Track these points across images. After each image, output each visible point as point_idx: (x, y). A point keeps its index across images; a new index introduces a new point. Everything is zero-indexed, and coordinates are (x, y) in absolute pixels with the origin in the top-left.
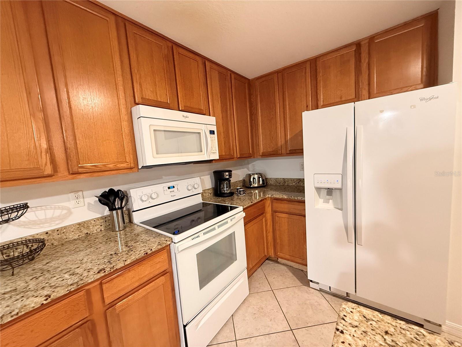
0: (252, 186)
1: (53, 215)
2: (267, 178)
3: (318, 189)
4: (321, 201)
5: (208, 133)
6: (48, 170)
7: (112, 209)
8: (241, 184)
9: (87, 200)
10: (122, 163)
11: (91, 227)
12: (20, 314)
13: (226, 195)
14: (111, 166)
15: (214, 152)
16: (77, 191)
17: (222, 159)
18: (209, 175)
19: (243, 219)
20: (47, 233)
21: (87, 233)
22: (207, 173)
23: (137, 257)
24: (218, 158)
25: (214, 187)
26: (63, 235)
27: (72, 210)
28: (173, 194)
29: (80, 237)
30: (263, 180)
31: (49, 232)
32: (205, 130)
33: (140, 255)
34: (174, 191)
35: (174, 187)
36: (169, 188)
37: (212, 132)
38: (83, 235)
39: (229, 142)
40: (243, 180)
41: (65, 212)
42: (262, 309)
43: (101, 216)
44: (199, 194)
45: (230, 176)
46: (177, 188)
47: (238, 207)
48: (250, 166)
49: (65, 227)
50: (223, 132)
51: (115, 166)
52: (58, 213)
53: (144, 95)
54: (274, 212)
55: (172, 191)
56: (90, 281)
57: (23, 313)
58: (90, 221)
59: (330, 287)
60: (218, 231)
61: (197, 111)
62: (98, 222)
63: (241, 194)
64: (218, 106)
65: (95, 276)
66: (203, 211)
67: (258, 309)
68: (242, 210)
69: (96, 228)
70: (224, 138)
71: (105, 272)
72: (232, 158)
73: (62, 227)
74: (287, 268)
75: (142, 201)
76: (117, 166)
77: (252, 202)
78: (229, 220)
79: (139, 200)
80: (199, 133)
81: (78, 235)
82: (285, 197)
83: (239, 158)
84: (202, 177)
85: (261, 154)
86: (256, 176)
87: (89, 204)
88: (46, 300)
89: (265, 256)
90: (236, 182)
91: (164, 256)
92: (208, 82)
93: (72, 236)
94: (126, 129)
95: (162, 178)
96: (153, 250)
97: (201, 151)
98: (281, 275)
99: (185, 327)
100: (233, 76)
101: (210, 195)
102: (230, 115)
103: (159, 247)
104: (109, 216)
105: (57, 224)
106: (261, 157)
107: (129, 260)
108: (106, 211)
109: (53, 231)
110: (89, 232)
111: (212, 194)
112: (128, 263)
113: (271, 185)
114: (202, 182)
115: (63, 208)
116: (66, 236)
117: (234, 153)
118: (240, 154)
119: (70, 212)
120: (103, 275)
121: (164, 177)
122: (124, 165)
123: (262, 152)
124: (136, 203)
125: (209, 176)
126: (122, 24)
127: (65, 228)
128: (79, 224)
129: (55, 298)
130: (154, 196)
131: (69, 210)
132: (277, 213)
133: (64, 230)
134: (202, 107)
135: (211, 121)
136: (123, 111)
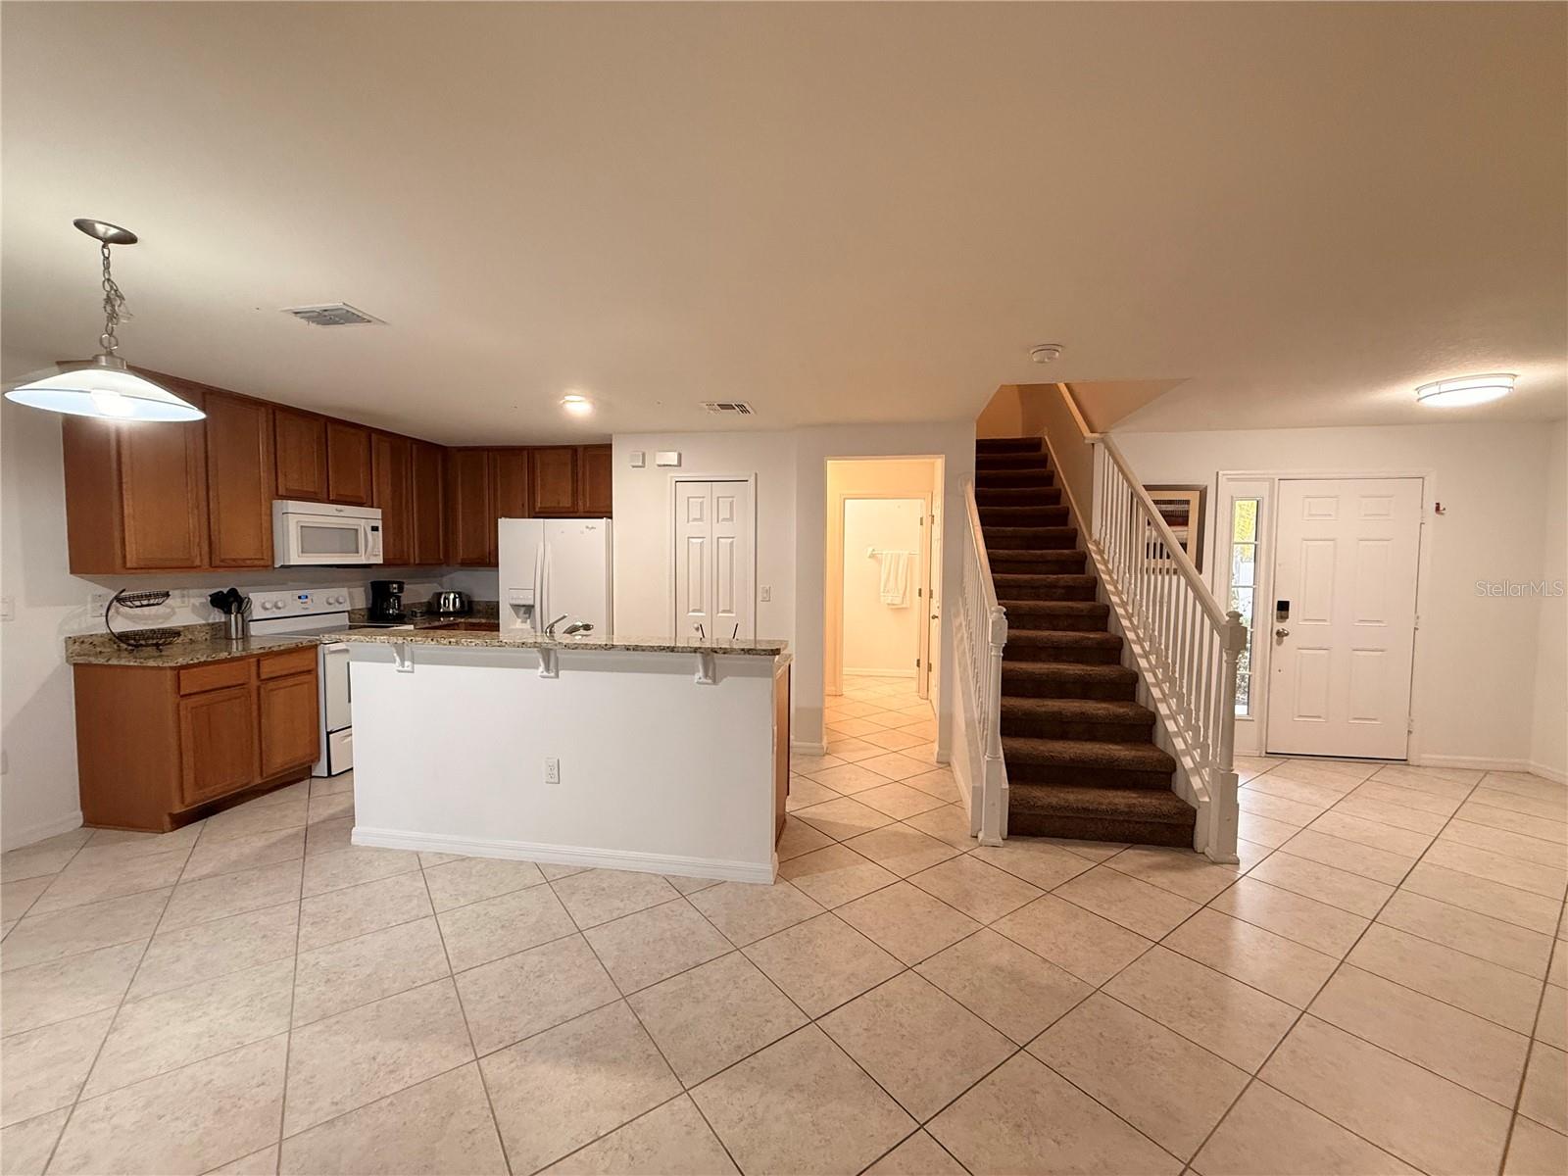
1: (157, 611)
2: (474, 602)
4: (519, 620)
5: (369, 530)
6: (197, 562)
7: (228, 614)
9: (199, 598)
10: (259, 559)
11: (197, 634)
14: (248, 562)
15: (376, 553)
16: (184, 588)
17: (387, 563)
18: (363, 587)
21: (192, 639)
24: (382, 562)
25: (370, 606)
27: (177, 610)
28: (305, 606)
30: (461, 602)
32: (364, 526)
34: (306, 603)
35: (307, 597)
36: (300, 597)
37: (375, 529)
39: (402, 541)
40: (428, 602)
41: (170, 610)
43: (204, 622)
44: (344, 612)
45: (401, 589)
46: (312, 600)
48: (442, 579)
50: (394, 527)
51: (253, 562)
55: (304, 603)
61: (353, 500)
62: (204, 629)
64: (387, 491)
69: (202, 634)
70: (393, 536)
72: (406, 564)
75: (265, 609)
79: (260, 609)
80: (357, 530)
83: (418, 565)
84: (351, 590)
85: (459, 561)
86: (452, 596)
87: (194, 605)
92: (373, 460)
94: (266, 525)
96: (304, 645)
97: (358, 552)
99: (328, 734)
100: (414, 447)
101: (361, 617)
102: (407, 502)
104: (225, 623)
105: (161, 623)
106: (460, 565)
108: (218, 617)
111: (366, 618)
112: (282, 649)
113: (479, 612)
114: (351, 597)
115: (169, 607)
117: (408, 556)
118: (421, 559)
122: (262, 563)
123: (461, 558)
124: (257, 612)
125: (362, 589)
126: (270, 412)
130: (280, 604)
131: (173, 609)
134: (362, 494)
135: (375, 515)
136: (264, 503)
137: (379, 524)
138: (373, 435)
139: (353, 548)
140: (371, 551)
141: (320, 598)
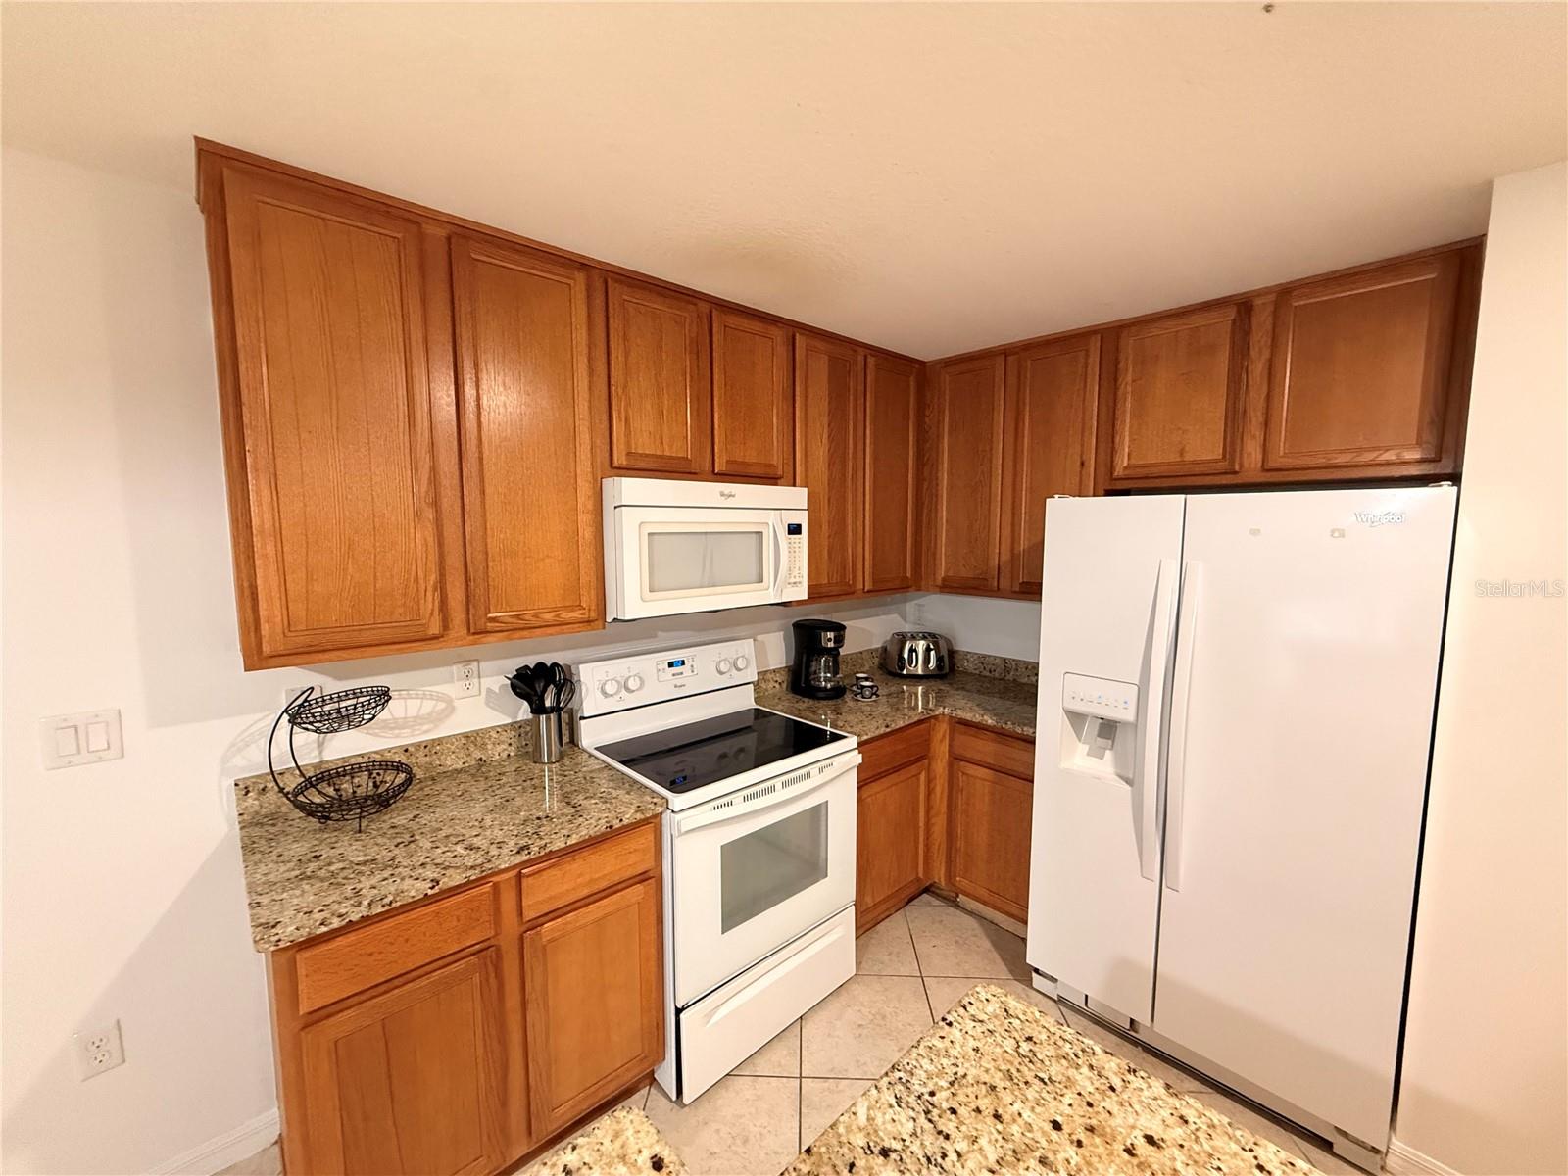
0: (904, 672)
1: (419, 710)
2: (957, 651)
3: (1076, 718)
4: (1083, 748)
5: (783, 532)
6: (435, 628)
7: (538, 709)
8: (876, 661)
9: (487, 682)
10: (571, 608)
11: (489, 747)
12: (394, 905)
13: (821, 694)
14: (548, 617)
15: (794, 580)
16: (467, 662)
17: (815, 593)
18: (780, 631)
19: (856, 769)
20: (406, 750)
21: (481, 759)
22: (777, 624)
23: (592, 833)
24: (805, 596)
25: (791, 664)
26: (435, 756)
27: (456, 703)
28: (679, 681)
29: (467, 765)
30: (939, 659)
31: (411, 749)
32: (778, 523)
33: (597, 829)
34: (682, 674)
35: (683, 663)
36: (671, 665)
37: (794, 530)
38: (474, 763)
39: (844, 549)
40: (882, 647)
41: (442, 705)
42: (884, 1017)
43: (509, 721)
44: (748, 683)
45: (839, 640)
46: (692, 666)
47: (845, 737)
48: (910, 607)
49: (439, 739)
50: (829, 523)
51: (557, 616)
52: (428, 706)
53: (633, 446)
54: (956, 758)
55: (678, 674)
56: (502, 867)
57: (398, 904)
58: (487, 730)
59: (1086, 996)
60: (781, 794)
61: (759, 471)
62: (504, 736)
63: (863, 697)
64: (821, 452)
65: (513, 858)
66: (754, 731)
67: (871, 1017)
68: (856, 746)
69: (499, 748)
70: (829, 537)
71: (529, 853)
73: (433, 740)
74: (982, 925)
75: (605, 694)
76: (562, 616)
77: (887, 727)
78: (814, 769)
79: (599, 694)
80: (760, 534)
81: (463, 761)
82: (990, 721)
83: (868, 592)
84: (759, 638)
85: (939, 582)
86: (921, 645)
87: (489, 690)
88: (432, 888)
89: (918, 880)
90: (861, 653)
91: (645, 838)
92: (797, 389)
93: (453, 762)
94: (587, 533)
95: (655, 636)
96: (626, 822)
97: (761, 581)
98: (957, 942)
99: (679, 1012)
100: (871, 360)
101: (777, 686)
102: (855, 471)
103: (639, 816)
104: (527, 722)
105: (426, 732)
106: (938, 589)
107: (574, 836)
108: (524, 711)
109: (417, 746)
110: (484, 758)
111: (784, 685)
112: (574, 842)
113: (966, 673)
114: (760, 651)
115: (439, 698)
116: (440, 760)
117: (854, 577)
118: (874, 582)
119: (451, 709)
120: (525, 858)
121: (660, 633)
122: (576, 615)
123: (943, 575)
124: (590, 700)
125: (782, 633)
126: (598, 284)
127: (439, 741)
128: (466, 736)
129: (445, 887)
130: (632, 684)
131: (449, 701)
132: (962, 763)
133: (438, 747)
134: (776, 459)
135: (792, 500)
136: (584, 489)
137: (802, 519)
138: (800, 338)
139: (754, 572)
140: (786, 575)
141: (707, 665)
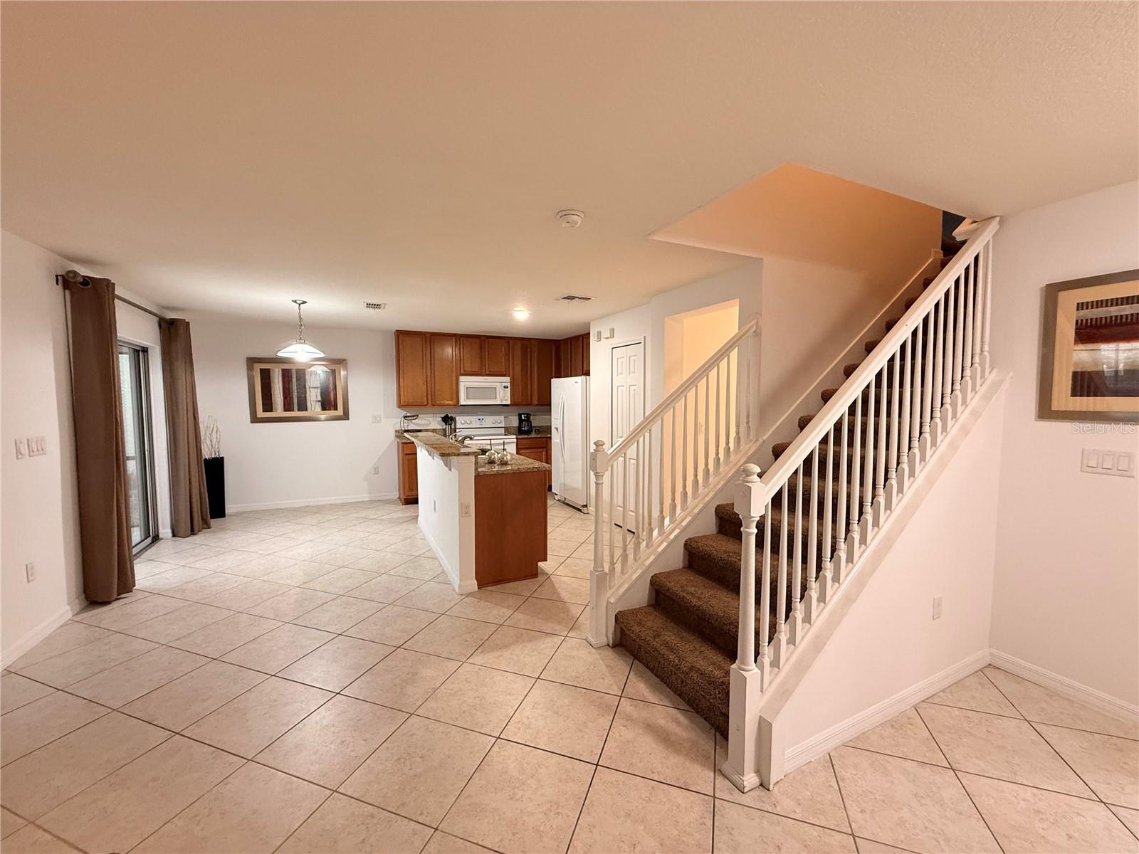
5: (502, 388)
7: (447, 425)
13: (524, 432)
14: (448, 404)
15: (506, 399)
16: (434, 414)
17: (514, 404)
24: (509, 404)
25: (519, 425)
32: (500, 386)
35: (482, 419)
36: (479, 419)
37: (505, 387)
39: (527, 393)
43: (442, 427)
44: (501, 427)
50: (522, 385)
52: (426, 422)
53: (466, 369)
58: (436, 428)
61: (496, 373)
64: (518, 368)
70: (522, 389)
75: (462, 423)
80: (496, 388)
84: (506, 417)
87: (438, 420)
92: (510, 353)
94: (454, 387)
97: (496, 399)
100: (537, 343)
102: (530, 372)
122: (453, 404)
124: (458, 425)
125: (512, 413)
126: (458, 338)
130: (468, 422)
134: (501, 370)
135: (506, 380)
136: (454, 378)
137: (509, 385)
138: (511, 341)
139: (494, 397)
140: (504, 397)
141: (489, 420)
